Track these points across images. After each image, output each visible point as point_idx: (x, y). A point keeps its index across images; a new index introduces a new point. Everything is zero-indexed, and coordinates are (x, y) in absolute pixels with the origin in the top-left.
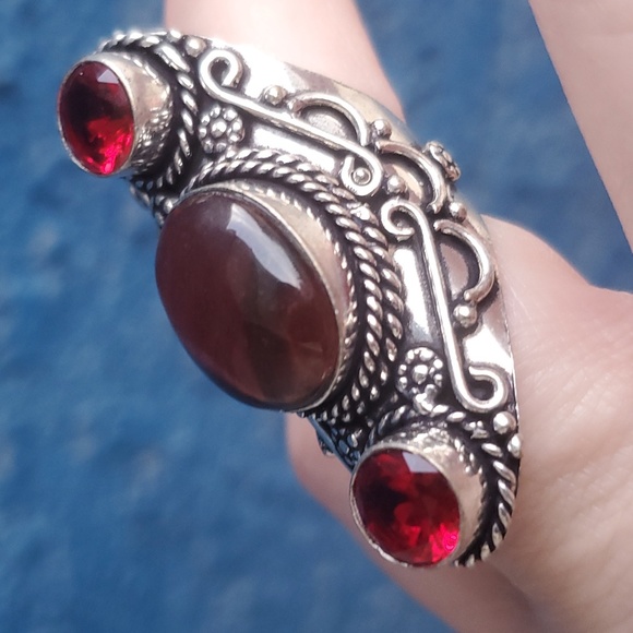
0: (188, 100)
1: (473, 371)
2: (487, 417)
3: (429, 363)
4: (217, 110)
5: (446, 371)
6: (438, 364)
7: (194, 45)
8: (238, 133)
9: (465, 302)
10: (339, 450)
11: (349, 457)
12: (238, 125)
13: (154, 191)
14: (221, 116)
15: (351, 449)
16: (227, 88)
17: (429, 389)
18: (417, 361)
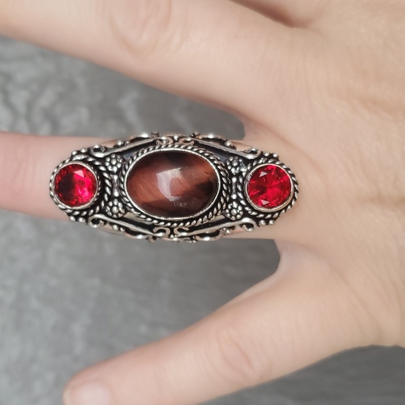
0: (97, 163)
1: (246, 151)
2: (262, 156)
3: (234, 160)
4: (108, 160)
5: (240, 157)
6: (236, 158)
7: (83, 151)
9: (225, 141)
10: (233, 218)
11: (238, 214)
12: (119, 157)
13: (106, 204)
14: (111, 159)
15: (237, 209)
16: (104, 151)
17: (242, 164)
18: (231, 162)
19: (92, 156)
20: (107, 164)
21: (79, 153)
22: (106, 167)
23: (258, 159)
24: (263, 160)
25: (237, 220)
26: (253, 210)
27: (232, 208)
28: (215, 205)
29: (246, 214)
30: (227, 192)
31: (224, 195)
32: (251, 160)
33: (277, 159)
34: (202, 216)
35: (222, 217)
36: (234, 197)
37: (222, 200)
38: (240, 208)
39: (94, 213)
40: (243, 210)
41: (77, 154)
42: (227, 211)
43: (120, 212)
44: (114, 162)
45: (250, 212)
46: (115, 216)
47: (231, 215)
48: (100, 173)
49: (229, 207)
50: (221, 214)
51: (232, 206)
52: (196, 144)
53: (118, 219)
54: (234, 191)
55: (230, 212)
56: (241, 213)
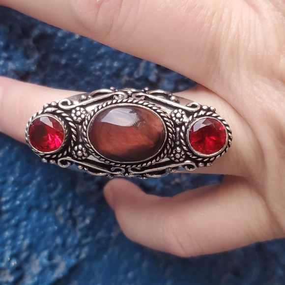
0: (64, 115)
1: (189, 105)
2: (201, 109)
3: (178, 112)
4: (74, 111)
5: (183, 110)
6: (180, 110)
7: (53, 104)
9: (170, 97)
10: (177, 161)
11: (181, 157)
12: (82, 109)
13: (72, 148)
14: (76, 111)
15: (180, 153)
16: (71, 105)
17: (184, 116)
18: (175, 114)
19: (60, 109)
20: (73, 115)
21: (50, 106)
22: (72, 118)
23: (198, 111)
24: (202, 113)
25: (180, 162)
26: (194, 154)
27: (176, 152)
28: (163, 151)
29: (188, 158)
30: (172, 139)
31: (170, 142)
32: (192, 112)
33: (214, 112)
34: (151, 160)
35: (168, 159)
36: (178, 143)
37: (168, 147)
38: (183, 153)
39: (62, 156)
40: (185, 154)
41: (47, 107)
42: (172, 155)
43: (83, 155)
44: (78, 113)
45: (191, 156)
46: (79, 159)
47: (176, 158)
48: (67, 122)
49: (174, 152)
50: (167, 157)
52: (147, 98)
53: (82, 161)
54: (178, 138)
55: (174, 156)
56: (184, 157)
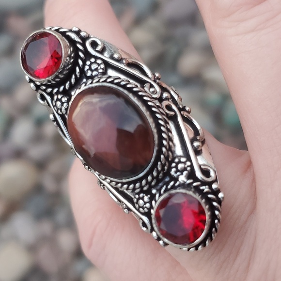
0: (81, 54)
1: (202, 167)
2: (210, 184)
3: (185, 163)
4: (93, 60)
5: (192, 166)
6: (188, 163)
7: (83, 34)
8: (103, 69)
10: (137, 206)
11: (143, 208)
12: (103, 66)
13: (58, 93)
14: (95, 62)
15: (145, 203)
16: (98, 52)
17: (185, 173)
18: (180, 162)
19: (84, 45)
20: (88, 63)
21: (78, 33)
22: (84, 64)
23: (204, 183)
24: (206, 189)
25: (138, 210)
28: (128, 183)
29: (148, 215)
30: (148, 183)
31: (143, 183)
32: (197, 178)
35: (132, 196)
36: (154, 191)
37: (138, 185)
38: (148, 205)
40: (149, 209)
42: (137, 196)
43: (61, 109)
44: (94, 67)
45: (152, 217)
46: (56, 109)
47: (137, 203)
49: (141, 195)
51: (143, 197)
52: (174, 117)
53: (57, 113)
54: (158, 188)
55: (138, 200)
56: (146, 210)
